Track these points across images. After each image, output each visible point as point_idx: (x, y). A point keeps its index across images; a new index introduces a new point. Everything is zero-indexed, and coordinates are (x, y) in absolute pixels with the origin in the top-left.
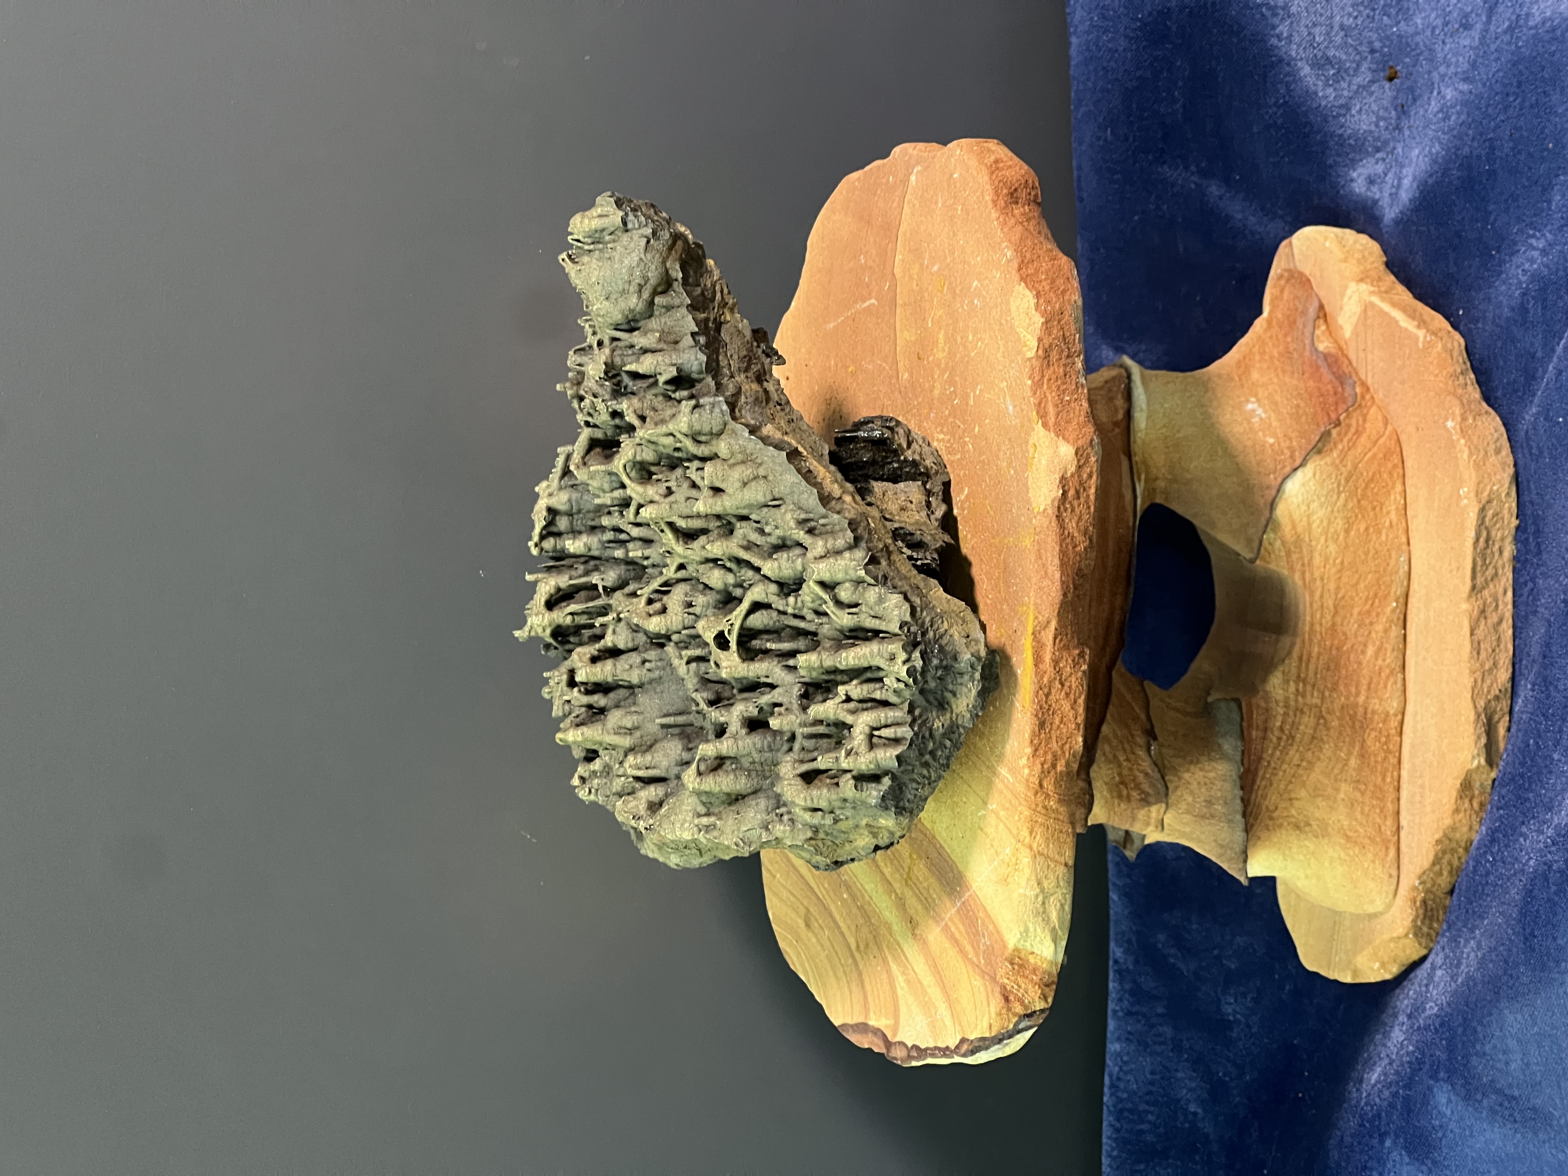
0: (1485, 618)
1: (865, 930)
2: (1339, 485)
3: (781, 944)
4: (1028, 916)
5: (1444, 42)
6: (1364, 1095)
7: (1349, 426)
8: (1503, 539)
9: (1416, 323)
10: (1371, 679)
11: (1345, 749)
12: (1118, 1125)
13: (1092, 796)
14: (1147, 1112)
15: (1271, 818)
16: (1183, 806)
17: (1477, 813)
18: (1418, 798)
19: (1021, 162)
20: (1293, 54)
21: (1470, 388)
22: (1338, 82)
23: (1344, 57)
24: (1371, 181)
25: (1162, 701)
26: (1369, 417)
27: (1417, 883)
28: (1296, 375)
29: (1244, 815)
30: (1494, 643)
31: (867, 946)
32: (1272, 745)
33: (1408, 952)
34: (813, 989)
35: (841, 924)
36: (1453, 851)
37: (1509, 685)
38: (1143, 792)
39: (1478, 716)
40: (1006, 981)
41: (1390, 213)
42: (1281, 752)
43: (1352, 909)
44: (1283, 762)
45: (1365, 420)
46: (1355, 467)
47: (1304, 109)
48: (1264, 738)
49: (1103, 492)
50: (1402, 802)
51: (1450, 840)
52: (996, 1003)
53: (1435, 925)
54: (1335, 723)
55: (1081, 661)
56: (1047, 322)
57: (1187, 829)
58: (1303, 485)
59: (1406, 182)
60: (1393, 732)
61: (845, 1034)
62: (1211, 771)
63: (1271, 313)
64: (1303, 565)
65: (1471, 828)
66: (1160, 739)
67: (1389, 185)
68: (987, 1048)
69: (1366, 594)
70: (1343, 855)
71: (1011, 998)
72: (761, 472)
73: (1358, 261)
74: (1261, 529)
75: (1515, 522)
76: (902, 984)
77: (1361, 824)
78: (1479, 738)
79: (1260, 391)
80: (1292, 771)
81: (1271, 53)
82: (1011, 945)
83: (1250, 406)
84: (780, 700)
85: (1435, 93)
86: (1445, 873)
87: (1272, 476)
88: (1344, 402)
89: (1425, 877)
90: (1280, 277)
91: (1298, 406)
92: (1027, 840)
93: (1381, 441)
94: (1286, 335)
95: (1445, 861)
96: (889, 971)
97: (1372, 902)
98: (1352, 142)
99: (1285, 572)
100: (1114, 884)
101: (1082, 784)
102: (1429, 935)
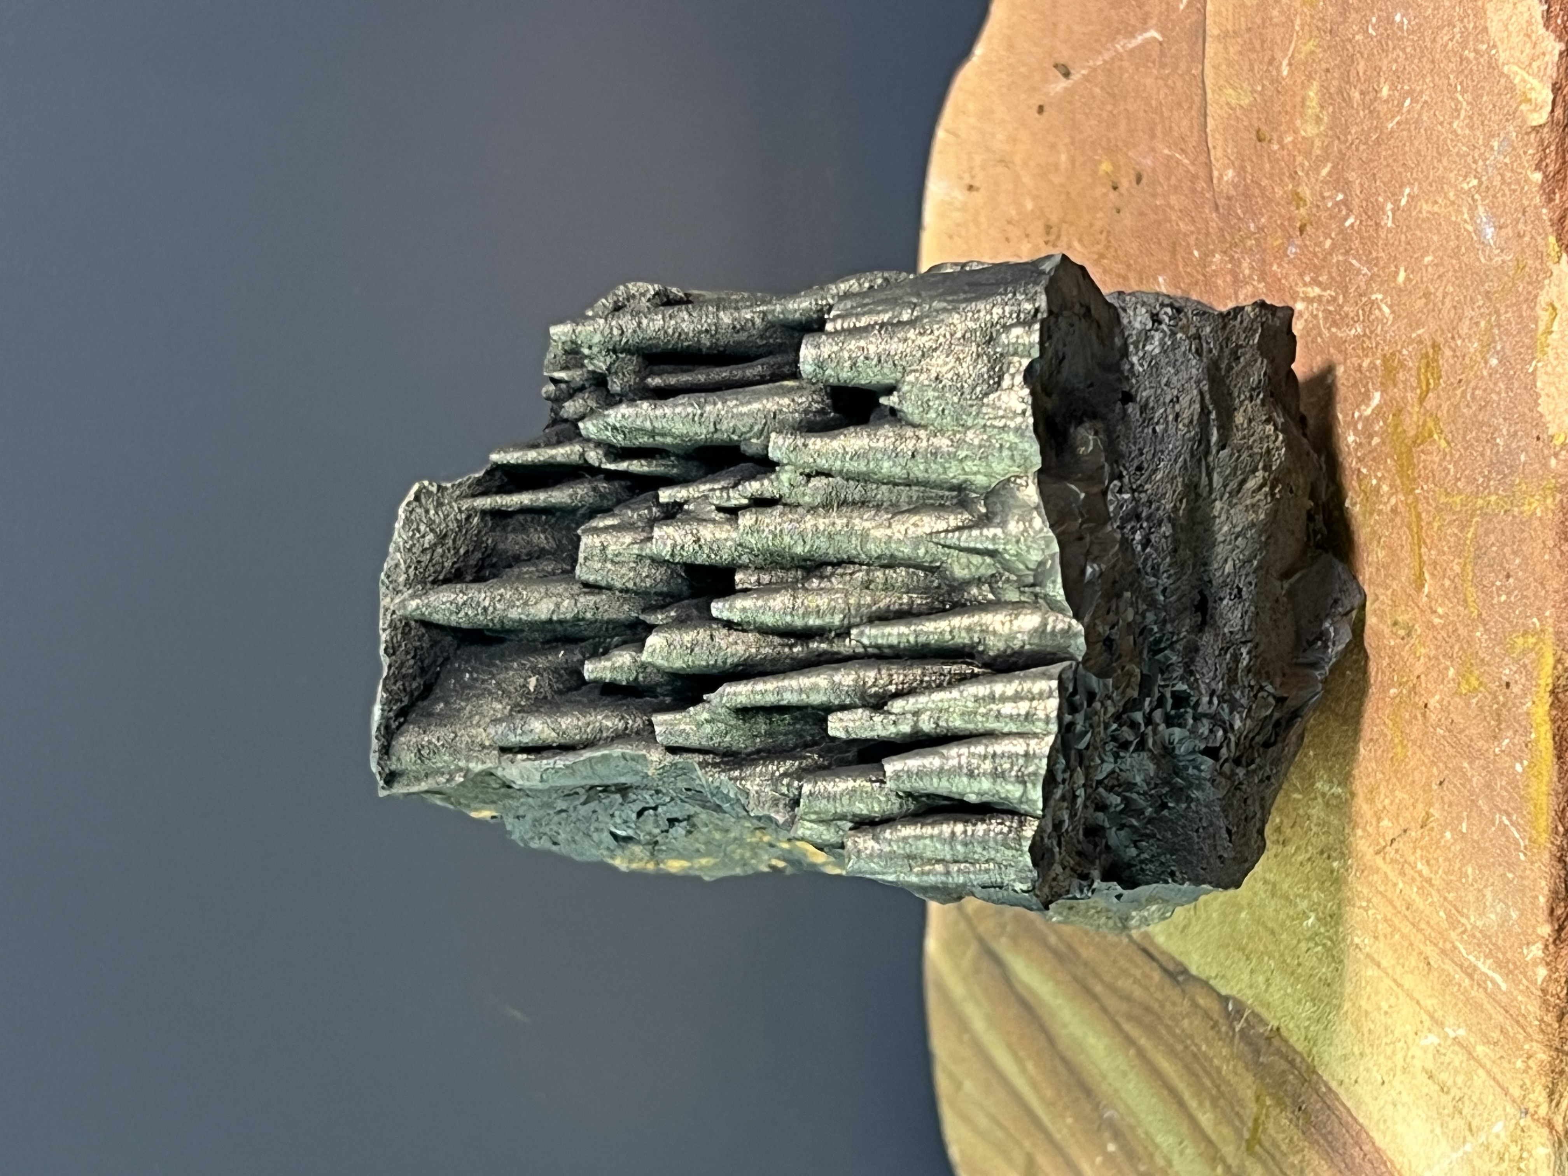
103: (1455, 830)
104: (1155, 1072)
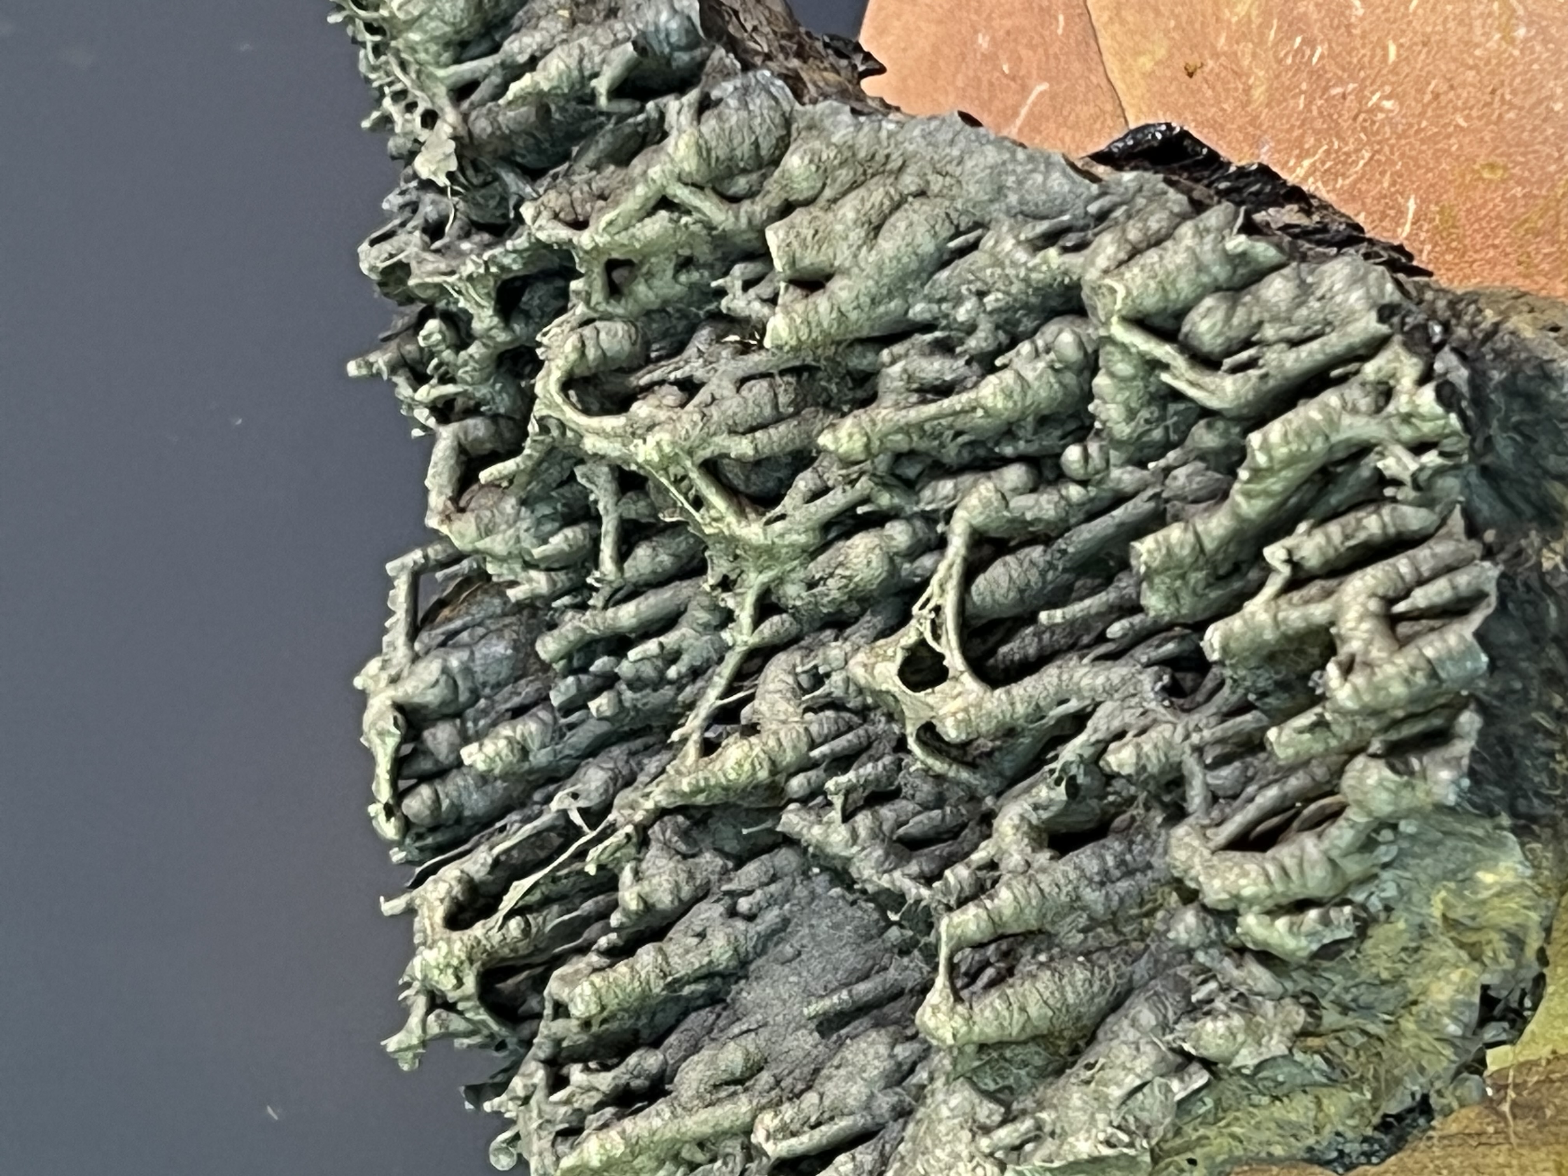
72: (909, 182)
84: (1116, 724)
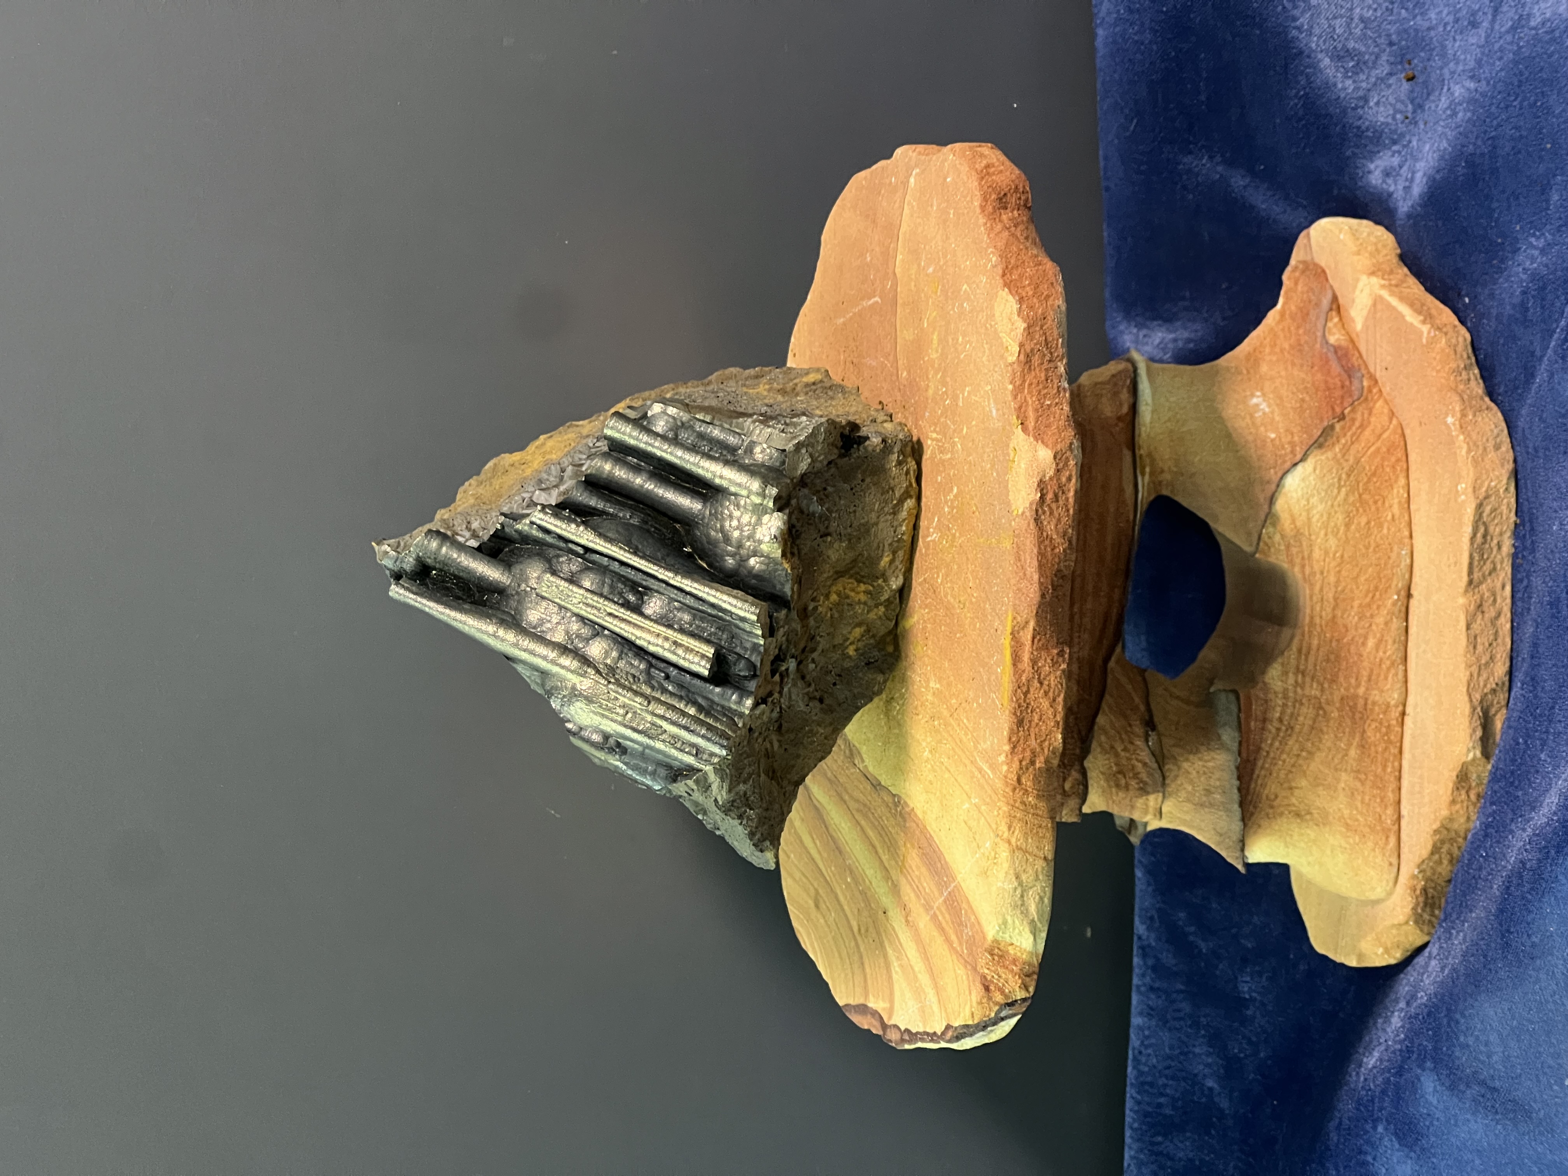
0: (1483, 612)
1: (865, 913)
2: (1340, 479)
3: (795, 924)
4: (1007, 909)
5: (1455, 40)
6: (1362, 1079)
7: (1353, 420)
8: (1501, 534)
9: (1422, 318)
10: (1372, 670)
11: (1345, 739)
12: (1139, 1097)
13: (1086, 787)
14: (1165, 1086)
15: (1272, 807)
16: (1183, 794)
17: (1474, 804)
18: (1417, 789)
19: (1013, 166)
20: (1313, 45)
21: (1473, 383)
22: (1357, 74)
23: (1363, 49)
24: (1387, 174)
25: (1166, 689)
26: (1375, 411)
27: (1416, 872)
28: (1305, 368)
29: (1241, 804)
30: (1491, 638)
31: (867, 931)
32: (1271, 736)
33: (1411, 939)
34: (821, 968)
35: (846, 908)
36: (1452, 841)
37: (1507, 678)
38: (1142, 781)
39: (1474, 709)
40: (986, 971)
41: (1403, 207)
42: (1281, 742)
43: (1354, 895)
44: (1282, 753)
45: (1370, 414)
46: (1358, 462)
47: (1324, 100)
48: (1263, 729)
49: (1083, 494)
50: (1403, 791)
51: (1448, 830)
52: (977, 991)
53: (1437, 912)
54: (1335, 714)
55: (1060, 659)
56: (1029, 327)
57: (1188, 818)
58: (1303, 480)
59: (1419, 175)
60: (1394, 722)
61: (847, 1014)
62: (1209, 761)
63: (1284, 304)
64: (1303, 558)
65: (1468, 819)
66: (1160, 728)
67: (1404, 178)
68: (971, 1035)
69: (1366, 587)
70: (1344, 844)
71: (992, 988)
73: (1371, 254)
74: (1260, 523)
75: (1513, 517)
76: (897, 969)
77: (1361, 813)
78: (1474, 731)
79: (1267, 384)
80: (1292, 761)
81: (1292, 45)
82: (990, 936)
83: (1255, 401)
85: (1446, 88)
86: (1445, 862)
87: (1272, 471)
88: (1351, 396)
89: (1424, 866)
90: (1296, 268)
91: (1303, 400)
92: (1006, 835)
93: (1385, 436)
94: (1298, 328)
95: (1444, 850)
96: (885, 956)
97: (1373, 889)
98: (1370, 134)
99: (1285, 566)
100: (1140, 862)
101: (1075, 775)
102: (1430, 921)
103: (978, 703)
104: (867, 837)
